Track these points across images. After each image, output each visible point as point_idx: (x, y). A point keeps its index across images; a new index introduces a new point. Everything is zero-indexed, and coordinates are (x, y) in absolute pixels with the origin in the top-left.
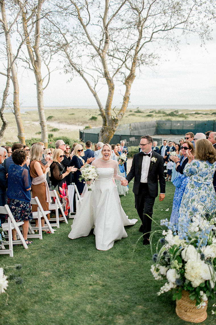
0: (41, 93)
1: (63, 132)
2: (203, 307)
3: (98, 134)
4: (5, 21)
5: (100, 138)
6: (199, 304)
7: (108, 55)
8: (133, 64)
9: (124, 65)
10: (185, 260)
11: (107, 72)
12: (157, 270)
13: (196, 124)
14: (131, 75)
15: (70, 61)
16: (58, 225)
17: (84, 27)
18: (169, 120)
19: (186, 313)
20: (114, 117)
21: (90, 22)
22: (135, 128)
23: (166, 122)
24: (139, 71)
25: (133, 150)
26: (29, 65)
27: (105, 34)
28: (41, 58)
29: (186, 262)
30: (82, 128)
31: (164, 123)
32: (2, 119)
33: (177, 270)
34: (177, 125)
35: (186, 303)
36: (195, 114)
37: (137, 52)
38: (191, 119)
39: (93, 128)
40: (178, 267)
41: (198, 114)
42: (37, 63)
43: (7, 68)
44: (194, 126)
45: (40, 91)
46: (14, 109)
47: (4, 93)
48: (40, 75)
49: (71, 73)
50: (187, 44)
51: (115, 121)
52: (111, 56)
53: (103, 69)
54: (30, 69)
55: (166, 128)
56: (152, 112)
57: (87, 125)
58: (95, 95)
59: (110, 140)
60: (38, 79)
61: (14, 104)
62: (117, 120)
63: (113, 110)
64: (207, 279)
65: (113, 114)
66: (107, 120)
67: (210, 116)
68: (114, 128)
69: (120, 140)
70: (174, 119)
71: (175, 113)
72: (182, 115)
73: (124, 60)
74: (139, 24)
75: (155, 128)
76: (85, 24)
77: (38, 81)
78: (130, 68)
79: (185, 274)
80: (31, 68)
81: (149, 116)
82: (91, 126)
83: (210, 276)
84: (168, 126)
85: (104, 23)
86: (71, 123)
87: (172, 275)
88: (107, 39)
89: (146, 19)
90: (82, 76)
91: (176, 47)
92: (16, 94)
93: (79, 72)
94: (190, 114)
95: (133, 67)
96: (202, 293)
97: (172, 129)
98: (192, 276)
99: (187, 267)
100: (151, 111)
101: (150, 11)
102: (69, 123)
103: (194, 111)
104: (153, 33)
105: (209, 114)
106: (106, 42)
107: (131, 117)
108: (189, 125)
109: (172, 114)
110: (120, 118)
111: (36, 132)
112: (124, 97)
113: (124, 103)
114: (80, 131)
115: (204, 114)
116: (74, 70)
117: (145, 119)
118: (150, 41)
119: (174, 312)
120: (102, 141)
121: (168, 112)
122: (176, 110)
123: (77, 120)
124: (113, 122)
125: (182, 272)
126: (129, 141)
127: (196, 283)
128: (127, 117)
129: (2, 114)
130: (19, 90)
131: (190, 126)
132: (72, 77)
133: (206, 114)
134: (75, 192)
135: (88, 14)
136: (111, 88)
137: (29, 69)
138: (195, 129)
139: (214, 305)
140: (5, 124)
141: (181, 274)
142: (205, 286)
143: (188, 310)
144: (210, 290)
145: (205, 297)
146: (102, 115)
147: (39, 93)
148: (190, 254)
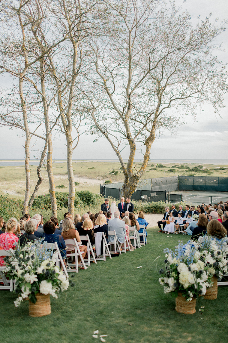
0: (71, 153)
1: (83, 186)
3: (119, 189)
4: (44, 94)
5: (122, 194)
6: (188, 299)
7: (130, 119)
8: (152, 127)
9: (145, 128)
11: (129, 133)
12: (163, 281)
13: (219, 180)
14: (151, 136)
15: (96, 123)
16: (89, 264)
17: (110, 95)
18: (192, 176)
19: (181, 308)
20: (135, 174)
21: (115, 91)
22: (157, 184)
23: (188, 178)
24: (159, 132)
25: (154, 206)
26: (61, 128)
27: (128, 103)
28: (71, 122)
29: (180, 273)
30: (102, 182)
31: (186, 178)
32: (39, 176)
33: (174, 278)
34: (200, 181)
35: (181, 301)
36: (220, 169)
37: (157, 116)
38: (216, 174)
39: (113, 182)
40: (175, 276)
41: (223, 169)
42: (68, 127)
43: (46, 134)
44: (217, 182)
45: (69, 151)
46: (48, 167)
47: (42, 154)
48: (71, 137)
49: (97, 134)
50: (201, 110)
52: (133, 119)
53: (126, 132)
54: (62, 132)
55: (188, 184)
56: (175, 167)
57: (107, 180)
58: (118, 154)
59: (131, 195)
60: (69, 140)
61: (47, 162)
62: (138, 177)
63: (135, 168)
64: (193, 283)
65: (134, 172)
66: (128, 176)
68: (135, 184)
69: (141, 196)
70: (197, 174)
71: (198, 168)
72: (206, 170)
73: (145, 123)
74: (159, 92)
75: (177, 184)
76: (111, 93)
77: (69, 142)
78: (150, 130)
79: (179, 280)
80: (62, 130)
81: (171, 171)
82: (111, 180)
83: (194, 281)
84: (190, 182)
85: (127, 92)
86: (91, 177)
87: (171, 281)
88: (129, 106)
89: (165, 87)
90: (107, 137)
91: (192, 112)
92: (50, 154)
93: (104, 133)
94: (215, 169)
95: (153, 130)
96: (189, 292)
97: (195, 184)
98: (183, 281)
99: (180, 276)
100: (173, 165)
101: (169, 81)
102: (89, 177)
103: (219, 166)
104: (171, 100)
106: (129, 108)
107: (153, 172)
109: (195, 169)
110: (141, 175)
111: (56, 186)
112: (145, 156)
113: (145, 161)
114: (101, 186)
116: (99, 131)
117: (167, 174)
118: (168, 107)
119: (174, 309)
120: (123, 196)
121: (191, 167)
122: (200, 165)
123: (97, 174)
124: (135, 179)
125: (177, 279)
126: (150, 196)
127: (186, 286)
128: (148, 171)
129: (39, 171)
130: (52, 151)
131: (213, 182)
132: (98, 138)
134: (103, 238)
135: (114, 85)
136: (133, 148)
138: (218, 185)
139: (201, 307)
140: (40, 180)
141: (177, 280)
142: (191, 288)
143: (183, 306)
144: (195, 290)
145: (191, 295)
146: (124, 172)
147: (69, 153)
148: (183, 268)
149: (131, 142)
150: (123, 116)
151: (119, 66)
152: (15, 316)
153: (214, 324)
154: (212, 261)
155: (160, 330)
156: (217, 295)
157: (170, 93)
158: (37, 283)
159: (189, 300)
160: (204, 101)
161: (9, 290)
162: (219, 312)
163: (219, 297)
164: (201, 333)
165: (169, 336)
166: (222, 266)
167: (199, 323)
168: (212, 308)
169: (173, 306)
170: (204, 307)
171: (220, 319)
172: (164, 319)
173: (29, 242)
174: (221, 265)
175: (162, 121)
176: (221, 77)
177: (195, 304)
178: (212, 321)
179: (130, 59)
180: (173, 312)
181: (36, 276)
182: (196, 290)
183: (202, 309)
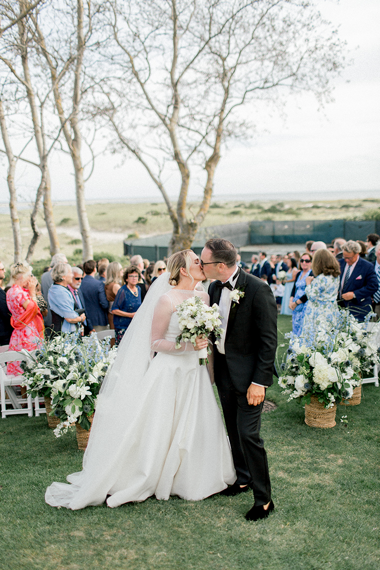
0: (82, 188)
2: (331, 407)
4: (29, 83)
6: (327, 405)
7: (178, 125)
8: (216, 139)
9: (204, 141)
10: (313, 366)
11: (178, 152)
12: (285, 381)
13: (315, 225)
14: (214, 156)
15: (119, 135)
18: (269, 220)
19: (315, 420)
20: (190, 220)
21: (150, 77)
23: (264, 224)
29: (313, 368)
31: (261, 225)
32: (34, 229)
33: (305, 375)
34: (283, 228)
35: (315, 409)
36: (313, 207)
37: (222, 120)
38: (307, 217)
39: (142, 237)
40: (306, 372)
41: (318, 207)
42: (75, 142)
44: (312, 229)
45: (79, 185)
46: (45, 213)
48: (80, 161)
49: (121, 153)
51: (192, 226)
52: (182, 126)
53: (172, 147)
54: (63, 152)
55: (265, 234)
56: (239, 206)
57: (131, 232)
58: (160, 187)
60: (78, 166)
61: (44, 206)
62: (196, 225)
63: (189, 209)
64: (334, 381)
65: (189, 216)
66: (180, 224)
67: (337, 210)
68: (191, 236)
70: (277, 217)
71: (278, 207)
72: (291, 210)
73: (204, 134)
74: (224, 76)
75: (246, 235)
76: (143, 80)
77: (78, 169)
78: (213, 144)
79: (313, 378)
80: (64, 148)
81: (235, 213)
82: (137, 233)
83: (336, 377)
84: (267, 231)
85: (172, 80)
87: (300, 382)
88: (176, 102)
89: (235, 69)
90: (140, 159)
92: (47, 191)
93: (134, 151)
94: (305, 208)
95: (217, 144)
96: (330, 394)
97: (275, 234)
98: (320, 379)
99: (315, 371)
100: (237, 204)
102: (100, 230)
104: (246, 92)
105: (336, 208)
106: (176, 108)
108: (302, 228)
109: (273, 210)
110: (200, 221)
112: (205, 190)
113: (205, 198)
114: (124, 244)
115: (326, 208)
116: (126, 149)
117: (229, 219)
118: (241, 103)
119: (304, 423)
121: (266, 207)
122: (280, 202)
123: (112, 224)
124: (190, 227)
127: (324, 386)
129: (34, 221)
130: (50, 185)
131: (305, 230)
132: (124, 160)
133: (331, 208)
136: (186, 176)
137: (61, 151)
138: (314, 234)
139: (342, 417)
140: (36, 236)
141: (309, 378)
142: (333, 388)
143: (318, 418)
144: (338, 391)
145: (333, 399)
146: (172, 217)
147: (79, 187)
148: (318, 361)
149: (182, 166)
150: (168, 123)
151: (157, 32)
152: (57, 452)
153: (369, 438)
154: (356, 348)
155: (293, 453)
156: (360, 398)
157: (244, 80)
158: (90, 398)
159: (330, 407)
160: (303, 91)
161: (27, 414)
162: (370, 421)
163: (364, 401)
164: (355, 453)
165: (309, 460)
166: (370, 355)
167: (347, 439)
168: (358, 417)
169: (300, 418)
170: (346, 417)
171: (374, 431)
172: (294, 438)
173: (58, 336)
174: (368, 352)
175: (230, 128)
176: (331, 49)
177: (335, 412)
178: (364, 434)
179: (175, 18)
180: (303, 427)
181: (88, 388)
182: (340, 392)
183: (343, 419)
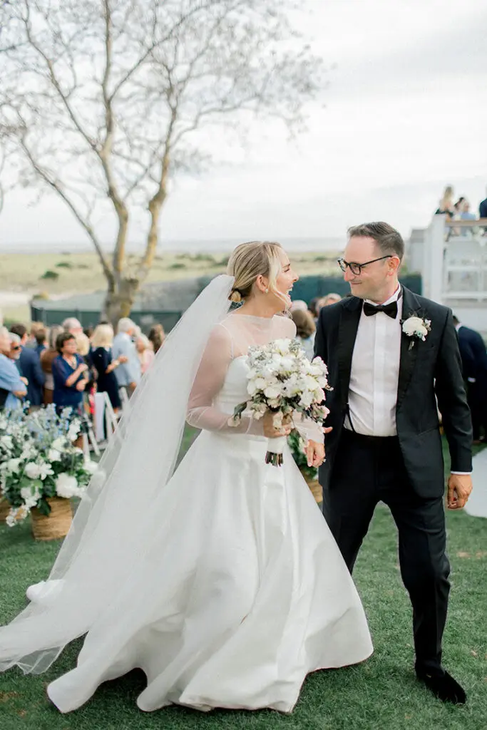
8: (162, 173)
9: (146, 175)
14: (160, 193)
20: (130, 276)
21: (76, 89)
49: (37, 187)
51: (132, 283)
56: (182, 257)
57: (36, 292)
58: (90, 232)
62: (137, 281)
66: (116, 280)
67: (310, 265)
68: (131, 296)
76: (66, 93)
81: (177, 267)
82: (45, 293)
85: (104, 93)
89: (184, 82)
95: (164, 178)
105: (308, 261)
106: (109, 131)
110: (143, 276)
113: (149, 247)
114: (32, 307)
115: (297, 261)
116: (42, 181)
118: (193, 128)
121: (219, 259)
124: (129, 284)
133: (302, 261)
136: (124, 219)
146: (107, 272)
149: (119, 206)
150: (100, 150)
151: (85, 32)
158: (52, 478)
175: (178, 158)
179: (108, 16)
181: (50, 466)
